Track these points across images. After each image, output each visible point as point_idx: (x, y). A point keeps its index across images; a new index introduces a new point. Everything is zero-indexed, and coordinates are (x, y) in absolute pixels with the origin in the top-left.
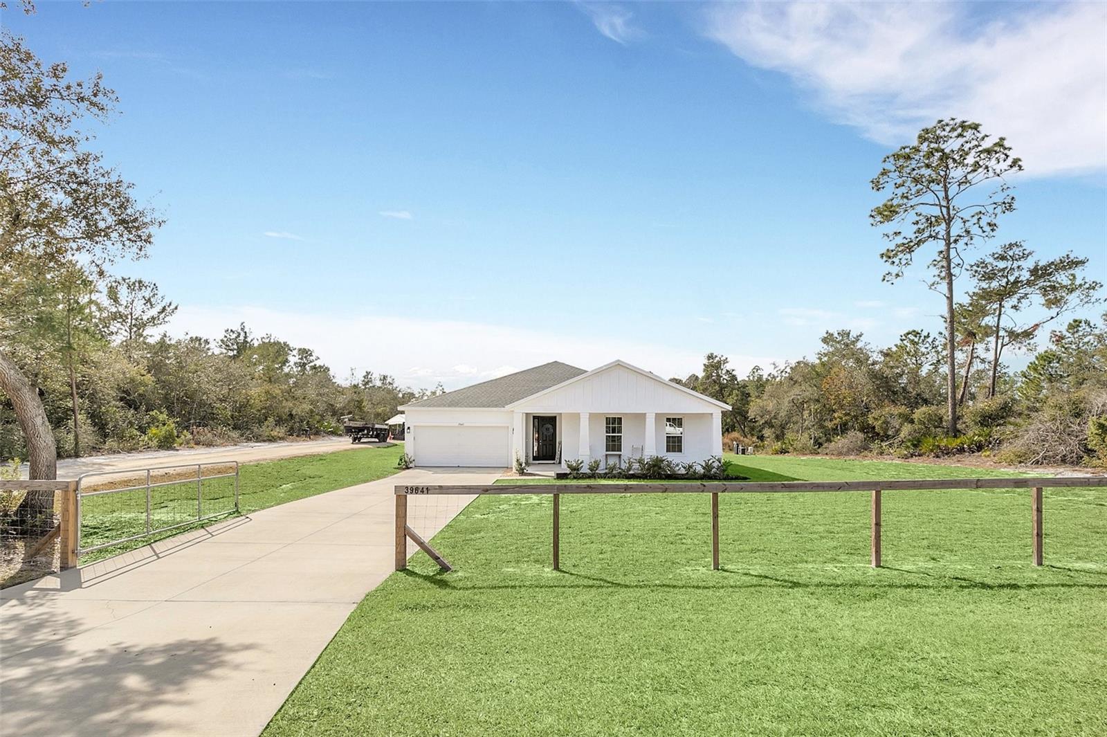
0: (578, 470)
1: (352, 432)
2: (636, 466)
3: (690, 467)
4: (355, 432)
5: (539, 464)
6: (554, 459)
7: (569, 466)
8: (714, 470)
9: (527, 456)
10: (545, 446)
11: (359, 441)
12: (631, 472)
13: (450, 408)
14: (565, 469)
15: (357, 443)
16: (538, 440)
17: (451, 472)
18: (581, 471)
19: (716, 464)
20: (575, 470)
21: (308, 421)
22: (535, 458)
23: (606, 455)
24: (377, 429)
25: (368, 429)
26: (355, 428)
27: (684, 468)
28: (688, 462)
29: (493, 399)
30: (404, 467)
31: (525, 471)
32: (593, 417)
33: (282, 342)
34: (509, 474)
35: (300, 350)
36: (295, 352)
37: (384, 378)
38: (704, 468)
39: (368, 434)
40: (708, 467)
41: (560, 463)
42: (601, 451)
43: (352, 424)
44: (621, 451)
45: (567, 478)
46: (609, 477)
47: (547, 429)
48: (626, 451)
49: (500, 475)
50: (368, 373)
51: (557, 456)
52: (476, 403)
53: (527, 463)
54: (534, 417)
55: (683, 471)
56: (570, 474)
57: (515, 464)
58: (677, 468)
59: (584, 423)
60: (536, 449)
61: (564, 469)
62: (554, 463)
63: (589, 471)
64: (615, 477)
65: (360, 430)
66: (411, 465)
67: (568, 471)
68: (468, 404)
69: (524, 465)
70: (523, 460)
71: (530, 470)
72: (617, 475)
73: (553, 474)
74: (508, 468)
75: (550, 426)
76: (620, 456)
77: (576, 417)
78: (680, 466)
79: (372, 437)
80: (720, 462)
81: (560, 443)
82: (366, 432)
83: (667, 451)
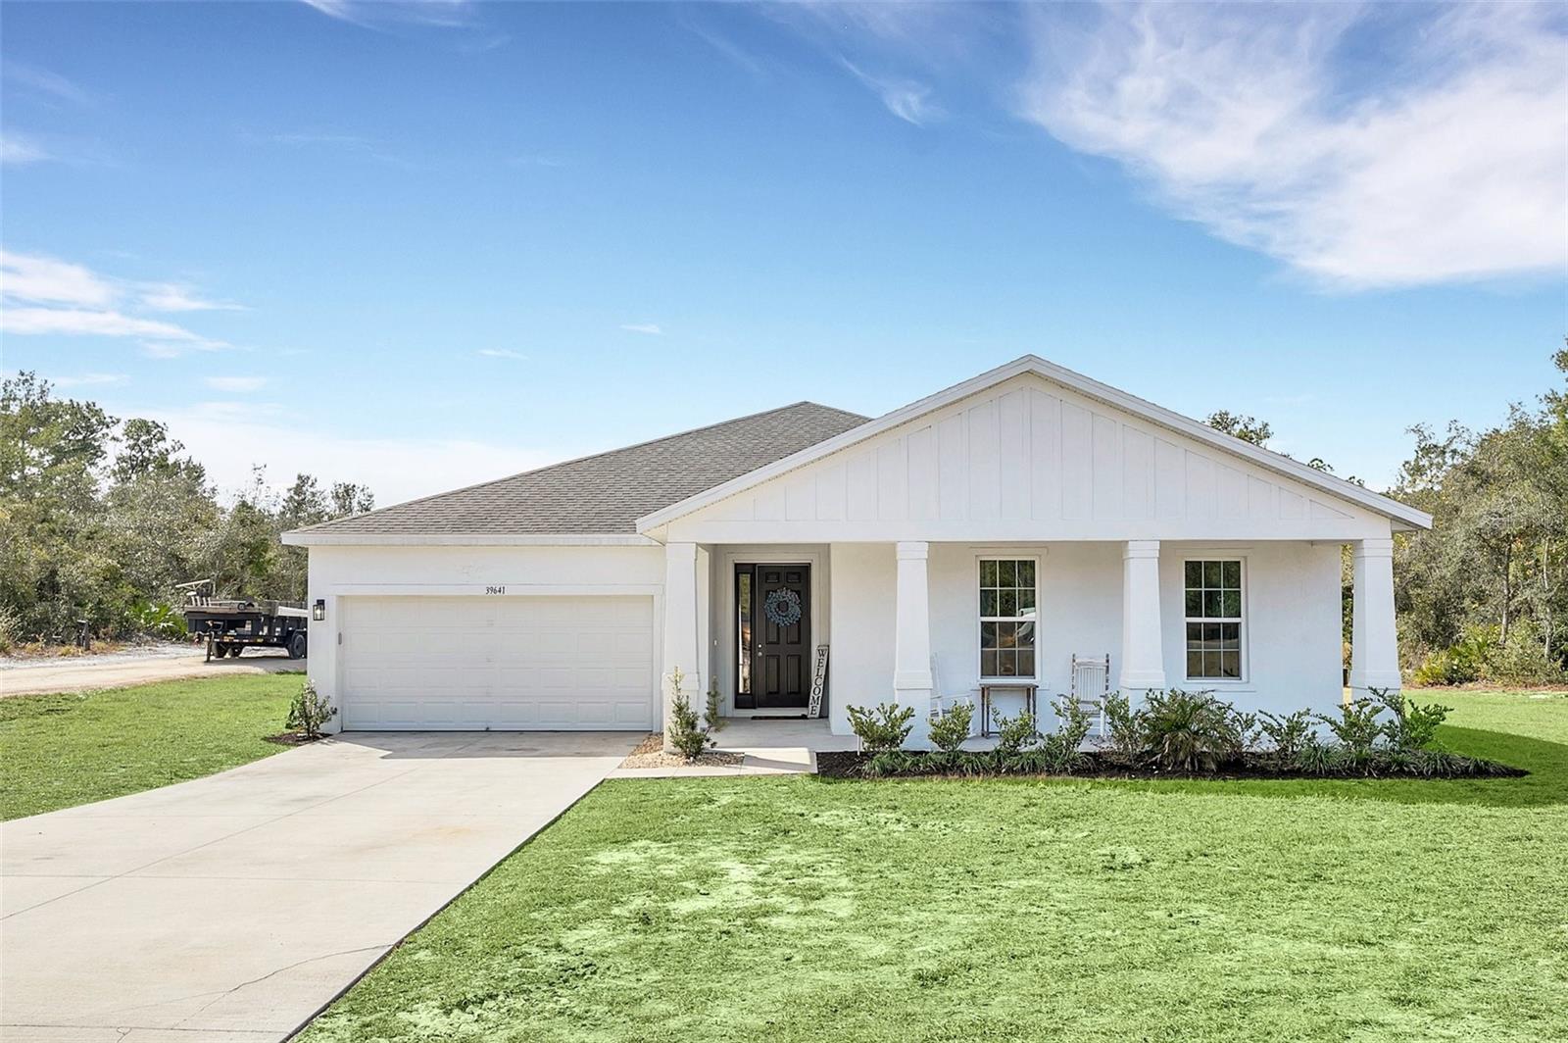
0: (894, 740)
1: (206, 628)
2: (1101, 725)
3: (1295, 728)
4: (216, 627)
5: (754, 718)
6: (806, 705)
7: (863, 730)
8: (1380, 740)
9: (713, 694)
10: (773, 663)
11: (235, 654)
12: (1086, 746)
13: (456, 536)
14: (845, 738)
15: (228, 662)
16: (752, 648)
17: (450, 750)
18: (903, 746)
19: (1388, 715)
20: (882, 740)
21: (100, 602)
22: (741, 702)
23: (985, 691)
24: (284, 618)
25: (255, 618)
26: (215, 617)
27: (1271, 730)
28: (1282, 710)
29: (604, 507)
30: (303, 734)
31: (706, 745)
32: (941, 555)
33: (83, 403)
34: (649, 757)
35: (132, 423)
36: (117, 431)
37: (347, 491)
38: (1344, 734)
39: (254, 634)
40: (1354, 728)
41: (824, 715)
42: (966, 678)
43: (210, 606)
44: (1033, 674)
45: (859, 775)
46: (1010, 771)
47: (783, 606)
48: (1051, 673)
49: (621, 759)
50: (303, 480)
51: (815, 693)
52: (546, 520)
53: (716, 719)
54: (740, 569)
55: (1268, 745)
56: (866, 756)
57: (669, 722)
58: (1250, 734)
59: (912, 575)
60: (744, 672)
61: (842, 736)
62: (804, 717)
63: (930, 746)
64: (1034, 769)
65: (233, 622)
66: (324, 728)
67: (858, 745)
68: (518, 523)
69: (702, 724)
70: (699, 706)
71: (724, 741)
72: (1041, 761)
73: (801, 756)
74: (646, 736)
75: (790, 596)
76: (1030, 692)
77: (882, 558)
78: (1258, 727)
79: (267, 644)
80: (1399, 711)
81: (825, 651)
82: (248, 627)
83: (1189, 675)
